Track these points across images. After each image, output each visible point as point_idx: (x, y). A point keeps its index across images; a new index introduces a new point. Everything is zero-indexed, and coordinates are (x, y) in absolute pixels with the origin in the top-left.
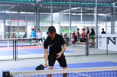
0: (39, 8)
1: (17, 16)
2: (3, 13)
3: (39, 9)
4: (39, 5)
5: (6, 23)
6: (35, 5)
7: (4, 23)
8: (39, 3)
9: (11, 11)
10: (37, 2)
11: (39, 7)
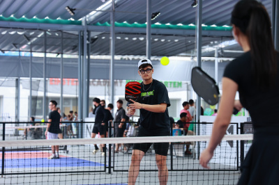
0: (87, 42)
1: (58, 66)
2: (14, 58)
3: (88, 44)
4: (89, 32)
5: (21, 86)
6: (77, 33)
7: (17, 86)
8: (90, 28)
9: (45, 52)
10: (84, 24)
11: (88, 39)
